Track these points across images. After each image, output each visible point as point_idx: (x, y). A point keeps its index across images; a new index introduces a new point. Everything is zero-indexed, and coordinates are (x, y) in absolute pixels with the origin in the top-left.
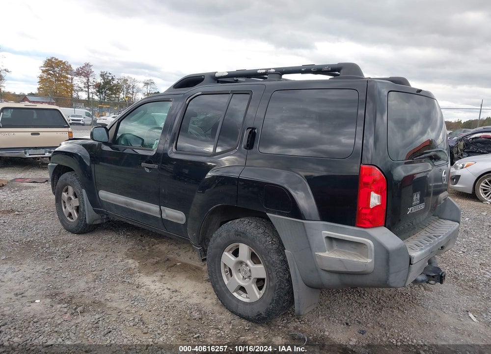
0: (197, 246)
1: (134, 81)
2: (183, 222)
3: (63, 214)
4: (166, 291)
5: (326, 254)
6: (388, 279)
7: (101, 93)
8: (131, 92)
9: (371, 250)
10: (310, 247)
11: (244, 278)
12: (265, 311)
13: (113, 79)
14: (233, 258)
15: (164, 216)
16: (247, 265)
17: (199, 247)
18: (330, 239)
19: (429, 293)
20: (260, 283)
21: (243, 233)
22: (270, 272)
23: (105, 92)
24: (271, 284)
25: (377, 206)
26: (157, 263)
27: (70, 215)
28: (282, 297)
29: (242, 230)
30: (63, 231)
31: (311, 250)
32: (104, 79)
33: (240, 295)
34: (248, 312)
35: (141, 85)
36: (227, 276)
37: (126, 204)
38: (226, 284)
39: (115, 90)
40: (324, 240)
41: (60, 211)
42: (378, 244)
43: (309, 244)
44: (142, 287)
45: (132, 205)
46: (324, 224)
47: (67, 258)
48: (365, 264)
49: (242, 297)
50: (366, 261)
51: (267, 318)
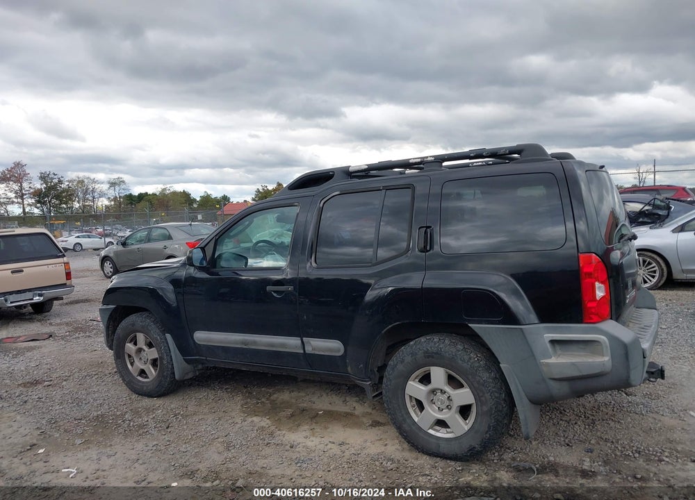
0: (365, 381)
1: (94, 181)
2: (340, 354)
3: (131, 373)
4: (330, 446)
5: (553, 360)
6: (629, 377)
7: (44, 203)
8: (91, 198)
9: (607, 347)
10: (533, 355)
11: (440, 410)
12: (479, 443)
13: (60, 182)
14: (422, 387)
15: (309, 349)
16: (443, 392)
17: (368, 381)
18: (553, 342)
19: (634, 398)
20: (464, 411)
21: (437, 353)
22: (481, 395)
23: (49, 202)
24: (485, 408)
25: (603, 297)
26: (292, 415)
27: (142, 373)
28: (501, 422)
29: (435, 350)
30: (134, 396)
31: (535, 359)
32: (46, 182)
33: (438, 431)
34: (456, 449)
35: (105, 187)
36: (415, 411)
37: (245, 343)
38: (416, 421)
39: (66, 197)
40: (548, 345)
41: (123, 371)
42: (614, 339)
43: (532, 352)
44: (296, 446)
45: (255, 343)
46: (545, 327)
47: (167, 428)
48: (603, 364)
49: (441, 433)
50: (602, 361)
51: (482, 451)
